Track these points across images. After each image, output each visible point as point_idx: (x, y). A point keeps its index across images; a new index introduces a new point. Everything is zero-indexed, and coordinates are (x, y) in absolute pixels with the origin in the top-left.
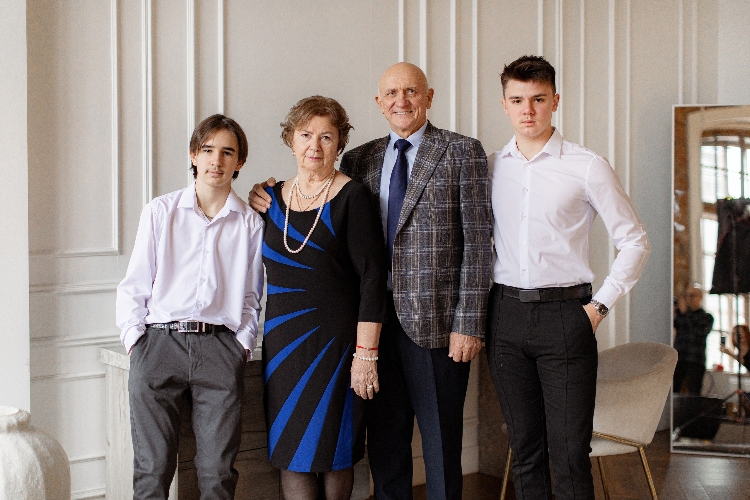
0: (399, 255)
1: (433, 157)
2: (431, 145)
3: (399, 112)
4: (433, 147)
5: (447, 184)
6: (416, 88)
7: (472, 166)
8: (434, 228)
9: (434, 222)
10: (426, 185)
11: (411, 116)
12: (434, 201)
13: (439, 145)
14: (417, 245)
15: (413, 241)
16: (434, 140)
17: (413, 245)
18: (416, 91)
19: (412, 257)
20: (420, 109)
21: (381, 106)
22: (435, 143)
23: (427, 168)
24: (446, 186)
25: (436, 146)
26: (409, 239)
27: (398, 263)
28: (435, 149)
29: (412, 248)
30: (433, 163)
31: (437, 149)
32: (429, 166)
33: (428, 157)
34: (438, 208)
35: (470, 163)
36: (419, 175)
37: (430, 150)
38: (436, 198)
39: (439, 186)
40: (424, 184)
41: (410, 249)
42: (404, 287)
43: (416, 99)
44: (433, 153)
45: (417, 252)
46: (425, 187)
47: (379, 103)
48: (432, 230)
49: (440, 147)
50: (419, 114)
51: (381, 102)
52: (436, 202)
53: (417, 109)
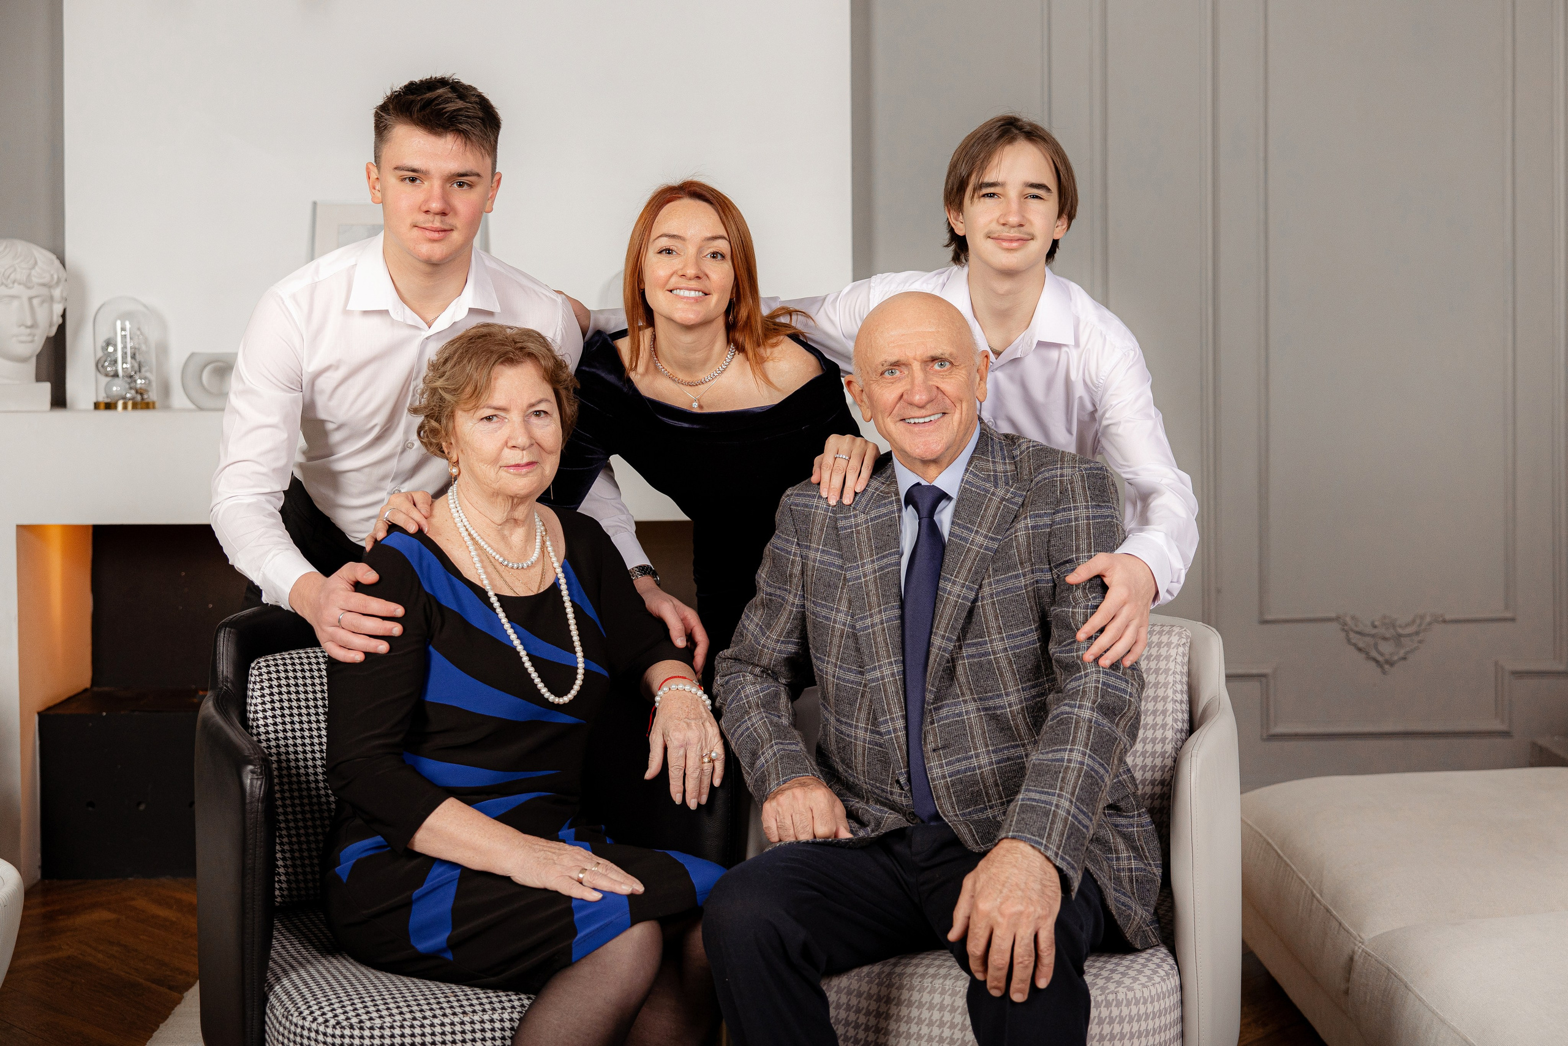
0: (949, 779)
1: (992, 523)
2: (987, 491)
3: (913, 418)
4: (993, 494)
5: (1023, 584)
6: (951, 355)
7: (1077, 526)
8: (1013, 698)
9: (1011, 683)
10: (977, 595)
11: (945, 425)
12: (1000, 633)
13: (1007, 491)
14: (987, 746)
15: (973, 738)
16: (995, 477)
17: (976, 748)
18: (952, 360)
19: (981, 778)
20: (964, 405)
21: (862, 401)
22: (996, 486)
23: (978, 551)
24: (1020, 588)
25: (1001, 492)
26: (964, 734)
27: (950, 797)
28: (996, 499)
29: (977, 756)
30: (992, 539)
31: (1003, 499)
32: (981, 548)
33: (980, 524)
34: (1012, 648)
35: (1070, 521)
36: (958, 573)
37: (983, 503)
38: (1004, 624)
39: (1004, 592)
40: (972, 596)
41: (971, 757)
42: (988, 832)
43: (953, 380)
44: (991, 511)
45: (991, 764)
46: (975, 600)
47: (856, 395)
48: (1010, 705)
49: (1009, 495)
50: (963, 419)
51: (862, 391)
52: (1004, 635)
53: (958, 405)
